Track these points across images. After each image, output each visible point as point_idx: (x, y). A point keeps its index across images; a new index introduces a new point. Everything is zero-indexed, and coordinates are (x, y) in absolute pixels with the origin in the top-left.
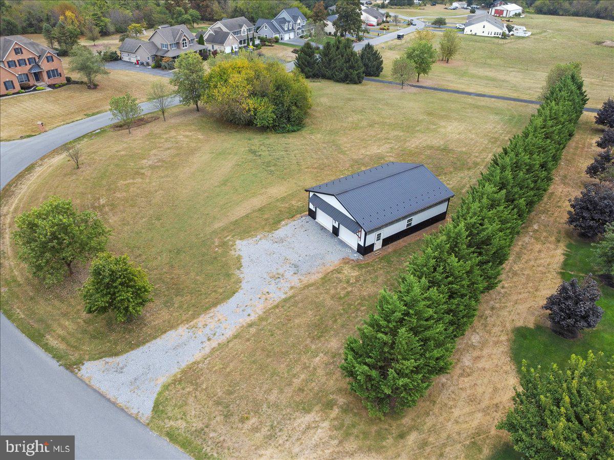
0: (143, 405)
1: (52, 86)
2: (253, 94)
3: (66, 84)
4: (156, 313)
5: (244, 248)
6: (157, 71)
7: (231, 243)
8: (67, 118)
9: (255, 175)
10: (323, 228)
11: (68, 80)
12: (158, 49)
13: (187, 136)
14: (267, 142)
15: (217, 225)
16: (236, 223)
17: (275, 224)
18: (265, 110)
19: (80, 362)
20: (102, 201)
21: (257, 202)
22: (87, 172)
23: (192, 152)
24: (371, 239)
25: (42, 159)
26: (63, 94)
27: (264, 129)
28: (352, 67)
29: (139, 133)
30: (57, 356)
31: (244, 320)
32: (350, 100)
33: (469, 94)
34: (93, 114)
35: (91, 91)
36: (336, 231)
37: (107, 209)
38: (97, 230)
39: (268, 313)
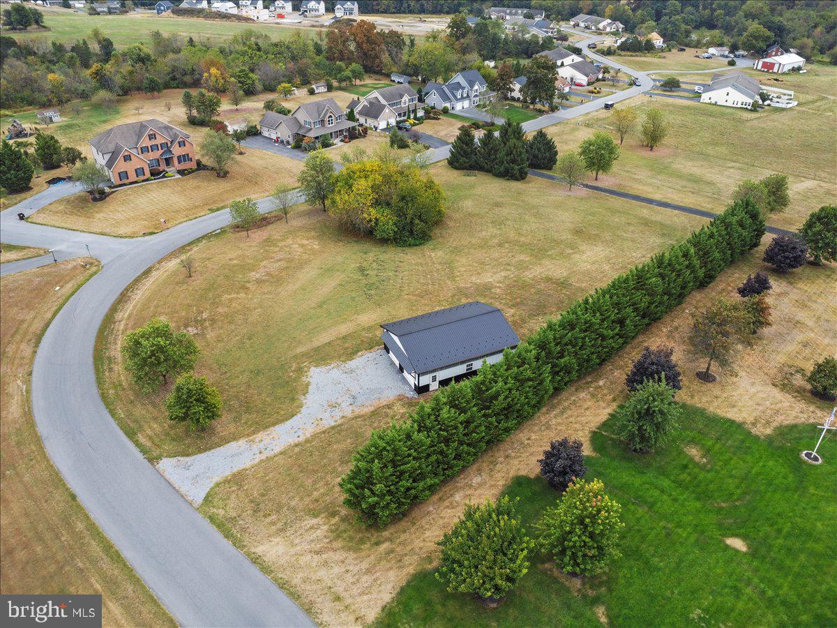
0: (198, 495)
1: (182, 172)
2: (377, 203)
3: (197, 170)
4: (224, 424)
5: (316, 375)
6: (296, 152)
7: (306, 369)
8: (191, 213)
9: (353, 299)
10: (392, 363)
11: (199, 163)
12: (301, 127)
13: (302, 246)
14: (382, 257)
15: (300, 350)
16: (317, 350)
17: (351, 354)
18: (386, 219)
19: (159, 458)
20: (205, 315)
21: (344, 329)
22: (198, 282)
23: (301, 265)
24: (425, 380)
25: (159, 262)
26: (191, 182)
27: (384, 241)
28: (514, 161)
29: (258, 235)
30: (144, 451)
31: (293, 440)
32: (497, 205)
34: (218, 210)
35: (220, 180)
36: (401, 369)
37: (207, 324)
38: (190, 349)
39: (314, 436)
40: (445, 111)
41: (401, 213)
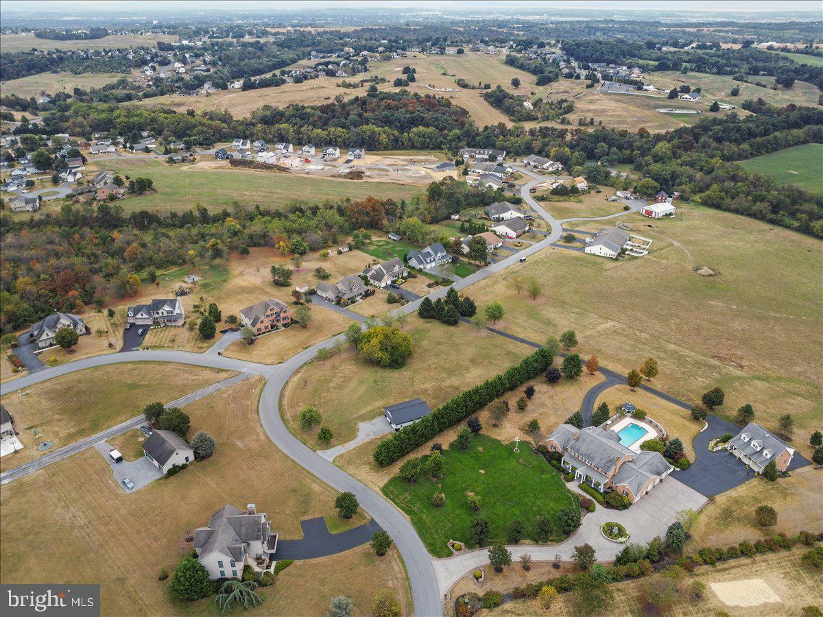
0: (331, 460)
1: (284, 325)
3: (292, 324)
4: (333, 441)
5: (361, 425)
6: (338, 307)
7: (357, 423)
8: (294, 350)
9: (372, 395)
10: (388, 421)
11: (292, 319)
12: (339, 292)
13: (349, 369)
14: (385, 374)
15: (354, 416)
16: (360, 416)
17: (373, 418)
18: (386, 357)
19: (316, 450)
20: (317, 403)
21: (370, 408)
22: (310, 388)
23: (350, 379)
24: (398, 427)
25: (290, 378)
26: (291, 332)
27: (384, 367)
28: (451, 316)
29: (328, 364)
30: (310, 448)
31: (356, 446)
33: (517, 339)
34: (306, 348)
35: (304, 330)
36: (391, 423)
37: (318, 406)
38: (319, 416)
39: (363, 444)
40: (420, 270)
41: (392, 354)
